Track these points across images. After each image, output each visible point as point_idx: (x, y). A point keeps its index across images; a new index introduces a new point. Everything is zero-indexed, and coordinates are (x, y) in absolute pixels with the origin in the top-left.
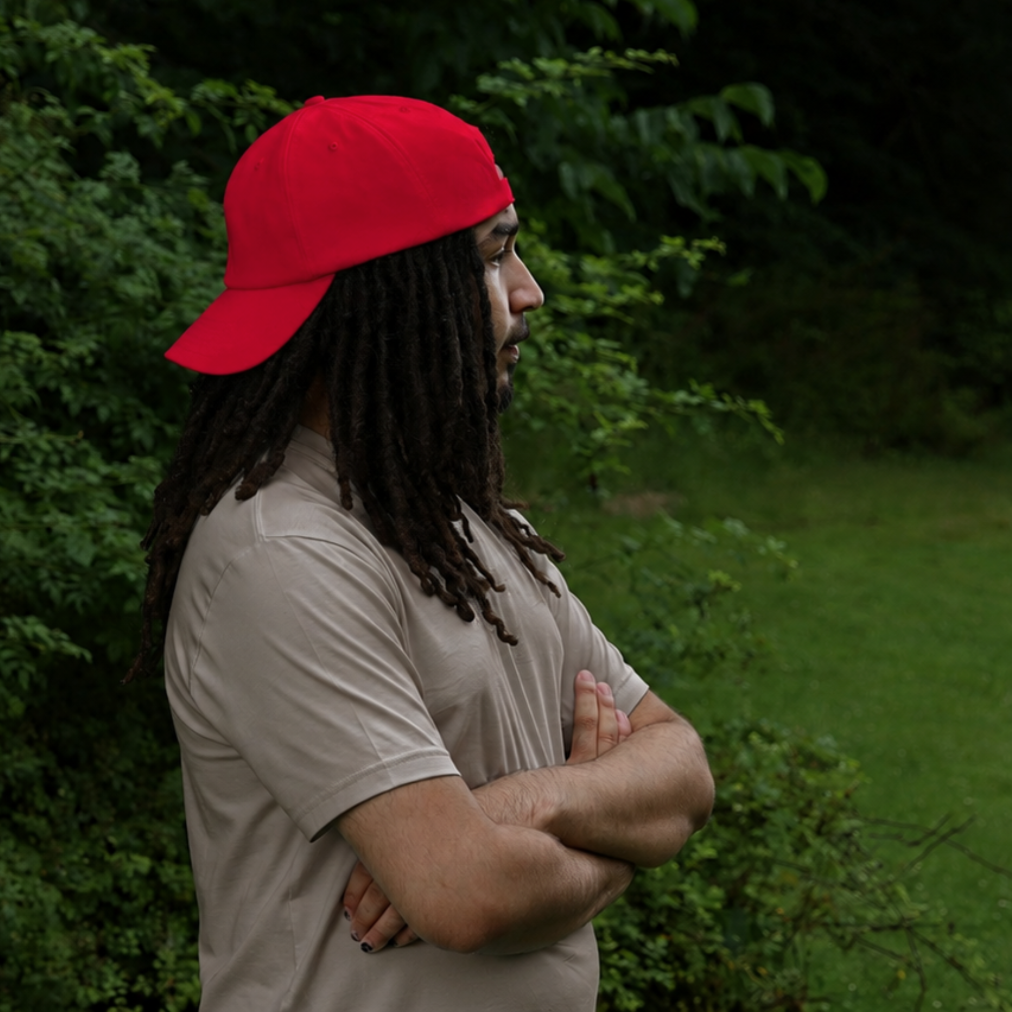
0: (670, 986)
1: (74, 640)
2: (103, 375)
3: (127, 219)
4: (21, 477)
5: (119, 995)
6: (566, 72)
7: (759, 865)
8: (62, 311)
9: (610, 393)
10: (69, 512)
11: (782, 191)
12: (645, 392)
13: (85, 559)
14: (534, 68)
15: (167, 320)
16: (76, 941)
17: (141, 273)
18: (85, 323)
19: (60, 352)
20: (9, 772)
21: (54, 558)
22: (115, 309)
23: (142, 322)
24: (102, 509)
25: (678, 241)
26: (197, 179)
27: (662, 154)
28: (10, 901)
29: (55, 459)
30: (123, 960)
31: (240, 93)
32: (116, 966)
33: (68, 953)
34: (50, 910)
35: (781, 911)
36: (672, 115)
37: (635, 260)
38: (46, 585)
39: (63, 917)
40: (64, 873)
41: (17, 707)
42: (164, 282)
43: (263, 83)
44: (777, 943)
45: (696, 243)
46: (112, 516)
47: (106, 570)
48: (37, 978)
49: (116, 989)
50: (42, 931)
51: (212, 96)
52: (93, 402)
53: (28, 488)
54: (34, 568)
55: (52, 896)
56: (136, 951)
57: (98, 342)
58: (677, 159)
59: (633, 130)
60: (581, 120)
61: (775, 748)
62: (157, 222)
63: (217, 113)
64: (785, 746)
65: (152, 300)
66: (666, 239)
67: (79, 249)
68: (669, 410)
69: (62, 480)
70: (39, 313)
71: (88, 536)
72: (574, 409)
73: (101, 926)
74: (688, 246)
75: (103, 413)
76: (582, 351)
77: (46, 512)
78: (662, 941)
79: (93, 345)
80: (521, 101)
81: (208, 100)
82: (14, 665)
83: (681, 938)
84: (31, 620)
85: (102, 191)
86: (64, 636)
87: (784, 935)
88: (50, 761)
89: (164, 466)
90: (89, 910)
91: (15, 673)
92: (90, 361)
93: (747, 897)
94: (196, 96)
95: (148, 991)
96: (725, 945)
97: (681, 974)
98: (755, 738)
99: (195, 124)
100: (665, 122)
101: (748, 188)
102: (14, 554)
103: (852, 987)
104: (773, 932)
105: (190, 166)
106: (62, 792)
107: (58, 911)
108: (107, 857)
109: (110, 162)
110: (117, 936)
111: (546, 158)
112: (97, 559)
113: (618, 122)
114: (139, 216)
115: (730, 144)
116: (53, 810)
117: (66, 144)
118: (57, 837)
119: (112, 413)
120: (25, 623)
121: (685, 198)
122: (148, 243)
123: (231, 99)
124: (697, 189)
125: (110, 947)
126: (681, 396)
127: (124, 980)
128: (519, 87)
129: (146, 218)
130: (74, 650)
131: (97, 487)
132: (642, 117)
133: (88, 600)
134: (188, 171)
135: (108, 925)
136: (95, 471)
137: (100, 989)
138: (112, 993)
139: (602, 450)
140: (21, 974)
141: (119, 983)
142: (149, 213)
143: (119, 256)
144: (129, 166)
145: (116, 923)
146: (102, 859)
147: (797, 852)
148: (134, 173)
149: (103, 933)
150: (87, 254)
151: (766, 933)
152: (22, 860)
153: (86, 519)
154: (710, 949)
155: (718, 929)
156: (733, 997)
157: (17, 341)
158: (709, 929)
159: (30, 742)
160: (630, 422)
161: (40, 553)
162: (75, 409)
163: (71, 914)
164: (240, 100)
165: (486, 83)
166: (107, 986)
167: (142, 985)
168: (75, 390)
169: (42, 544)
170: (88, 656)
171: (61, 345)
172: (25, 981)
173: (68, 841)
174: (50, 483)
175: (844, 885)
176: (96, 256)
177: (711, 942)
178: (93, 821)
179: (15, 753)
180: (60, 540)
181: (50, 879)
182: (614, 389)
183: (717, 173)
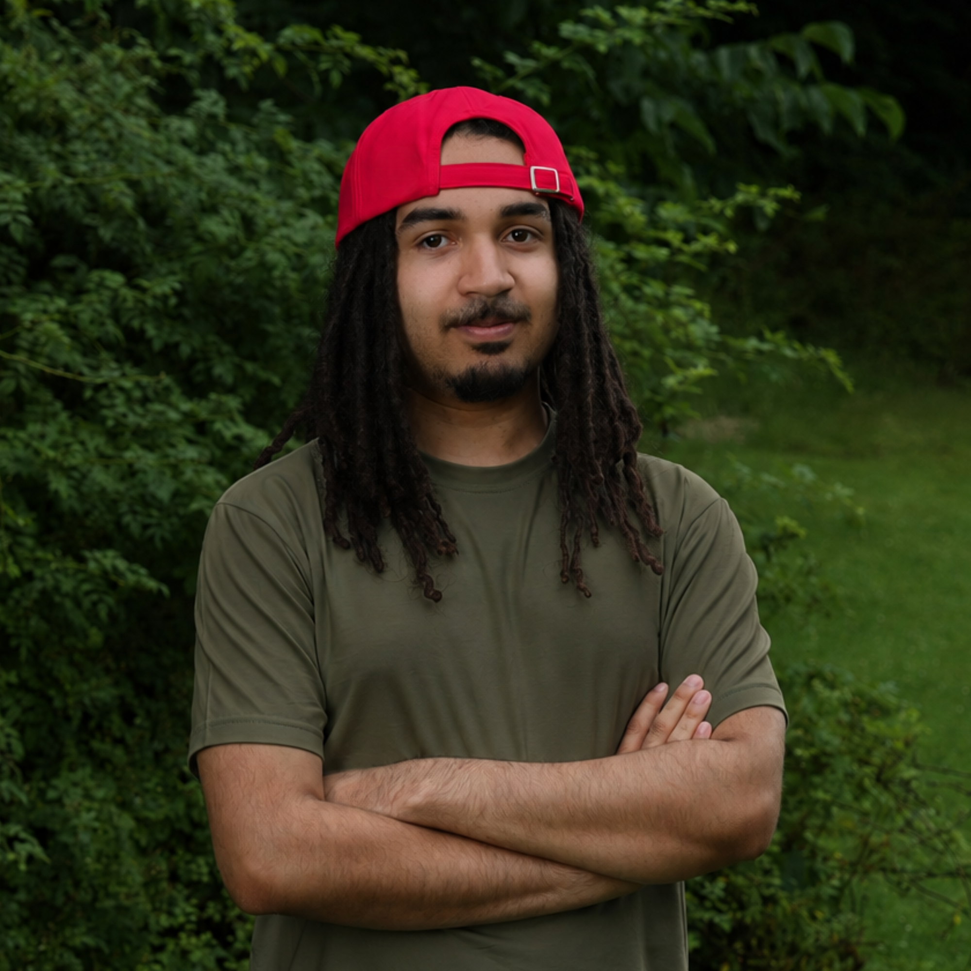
0: (727, 926)
1: (153, 575)
2: (186, 312)
3: (213, 156)
4: (105, 412)
5: (189, 922)
6: (647, 20)
7: (818, 808)
8: (148, 249)
9: (683, 339)
10: (149, 448)
11: (860, 128)
12: (717, 338)
13: (164, 493)
14: (615, 16)
15: (249, 259)
16: (149, 868)
17: (225, 213)
18: (170, 260)
19: (144, 290)
20: (87, 701)
21: (133, 493)
22: (197, 248)
23: (226, 260)
24: (182, 446)
25: (754, 189)
26: (283, 117)
27: (743, 91)
28: (86, 828)
29: (137, 394)
30: (193, 886)
31: (326, 38)
32: (186, 892)
33: (139, 879)
34: (124, 836)
35: (838, 855)
36: (753, 51)
37: (711, 208)
38: (127, 519)
39: (137, 843)
40: (138, 801)
41: (96, 637)
42: (247, 222)
43: (347, 28)
44: (834, 887)
45: (772, 191)
46: (191, 453)
47: (186, 505)
48: (109, 903)
49: (187, 915)
50: (117, 857)
51: (298, 41)
52: (177, 338)
53: (110, 423)
54: (115, 502)
55: (126, 822)
56: (205, 879)
57: (181, 282)
58: (757, 94)
59: (714, 65)
60: (663, 55)
61: (836, 694)
62: (242, 160)
63: (301, 57)
64: (847, 694)
65: (234, 240)
66: (742, 187)
67: (165, 188)
68: (740, 356)
69: (143, 416)
70: (125, 250)
71: (169, 472)
72: (647, 353)
73: (173, 852)
74: (763, 195)
75: (185, 350)
76: (656, 298)
77: (127, 448)
78: (721, 883)
79: (177, 286)
80: (602, 48)
81: (293, 44)
82: (95, 597)
83: (740, 881)
84: (110, 553)
85: (189, 128)
86: (143, 571)
87: (841, 879)
88: (128, 691)
89: (244, 404)
90: (161, 836)
91: (95, 604)
92: (173, 301)
93: (805, 841)
94: (281, 41)
95: (217, 917)
96: (782, 888)
97: (739, 915)
98: (817, 684)
99: (280, 66)
100: (746, 57)
101: (826, 125)
102: (97, 488)
103: (909, 928)
104: (830, 877)
105: (277, 104)
106: (138, 721)
107: (131, 837)
108: (180, 786)
109: (198, 99)
110: (188, 863)
111: (627, 90)
112: (176, 494)
113: (698, 57)
114: (224, 154)
115: (810, 80)
116: (129, 739)
117: (153, 83)
118: (132, 764)
119: (194, 350)
120: (105, 557)
121: (764, 134)
122: (233, 182)
123: (316, 43)
124: (776, 124)
125: (181, 872)
126: (752, 343)
127: (195, 906)
128: (600, 34)
129: (231, 156)
130: (152, 584)
131: (179, 424)
132: (724, 54)
133: (167, 535)
134: (274, 110)
135: (180, 852)
136: (176, 408)
137: (170, 914)
138: (181, 919)
139: (673, 395)
140: (95, 899)
141: (189, 909)
142: (234, 150)
143: (203, 196)
144: (215, 103)
145: (188, 850)
146: (175, 788)
147: (857, 798)
148: (220, 109)
149: (175, 858)
150: (172, 192)
151: (823, 877)
152: (99, 786)
153: (167, 456)
154: (767, 892)
155: (776, 872)
156: (789, 938)
157: (102, 279)
158: (767, 872)
159: (108, 671)
160: (702, 369)
161: (122, 487)
162: (157, 345)
163: (143, 841)
164: (325, 44)
165: (567, 29)
166: (177, 911)
167: (212, 910)
168: (159, 328)
169: (123, 479)
170: (165, 590)
171: (145, 283)
172: (98, 905)
173: (143, 768)
174: (132, 419)
175: (902, 831)
176: (181, 195)
177: (769, 886)
178: (167, 750)
179: (94, 682)
180: (140, 476)
181: (124, 805)
182: (687, 335)
183: (797, 110)
